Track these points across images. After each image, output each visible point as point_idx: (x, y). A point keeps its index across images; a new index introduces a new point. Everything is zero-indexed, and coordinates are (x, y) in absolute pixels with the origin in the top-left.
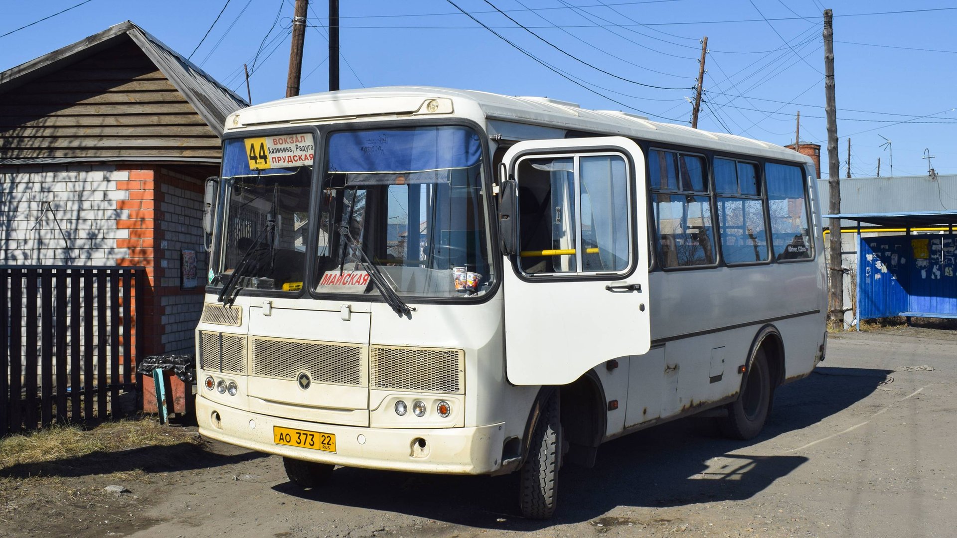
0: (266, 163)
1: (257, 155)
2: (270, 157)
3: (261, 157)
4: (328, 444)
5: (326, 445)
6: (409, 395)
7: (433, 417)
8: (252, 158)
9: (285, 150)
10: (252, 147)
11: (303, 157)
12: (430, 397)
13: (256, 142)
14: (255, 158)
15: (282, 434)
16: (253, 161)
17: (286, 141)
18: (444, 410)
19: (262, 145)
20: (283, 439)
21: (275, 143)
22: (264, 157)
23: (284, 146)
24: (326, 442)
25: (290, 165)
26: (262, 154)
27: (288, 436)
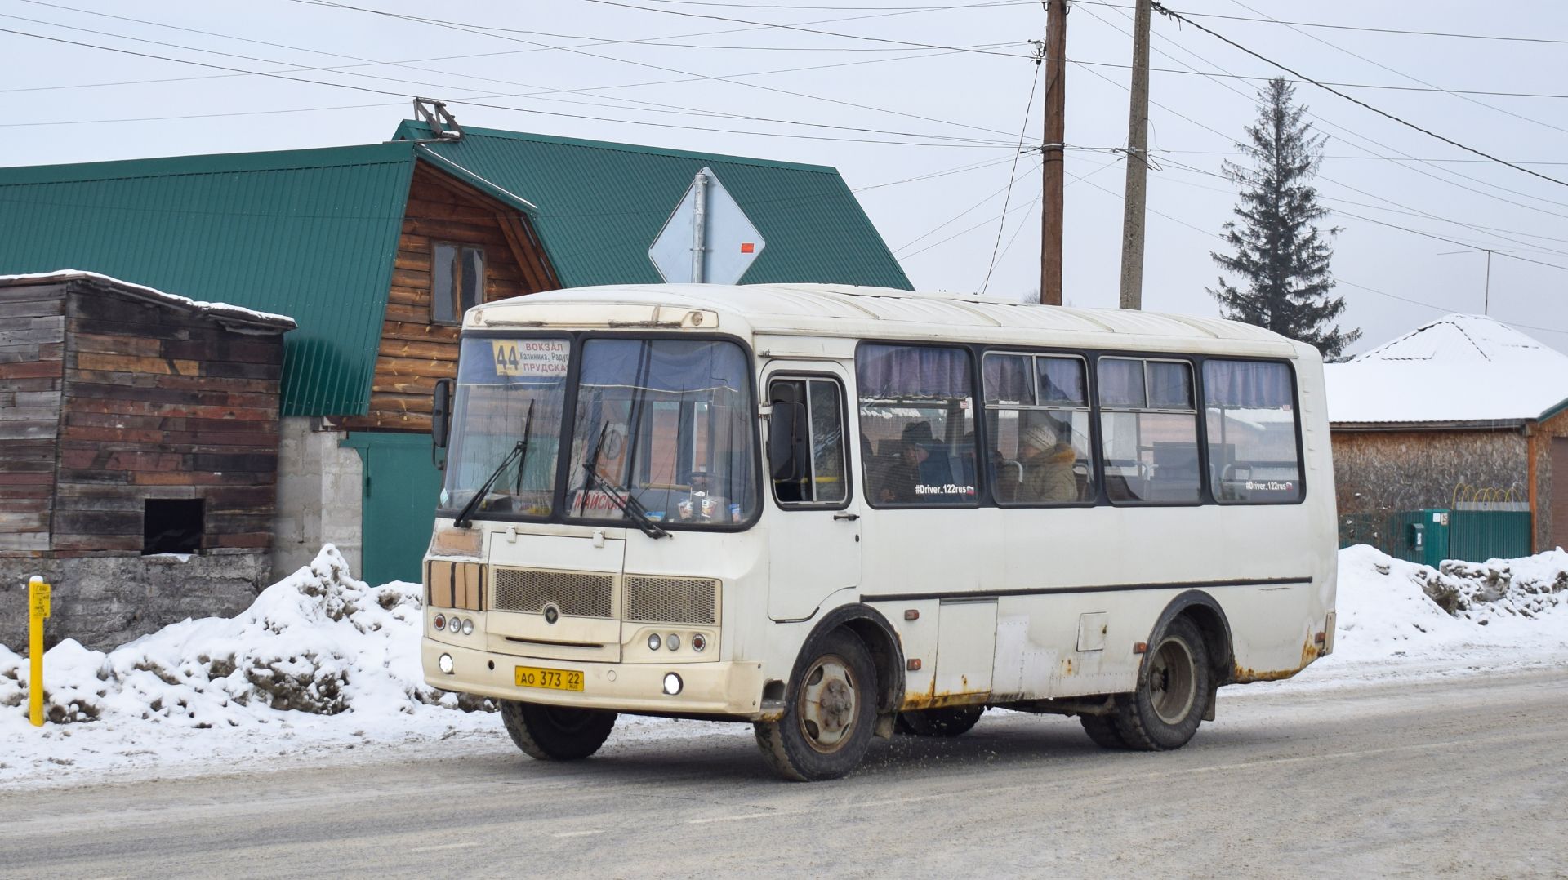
0: (516, 368)
1: (507, 358)
2: (521, 363)
3: (511, 363)
4: (576, 683)
5: (574, 684)
6: (663, 629)
7: (687, 651)
8: (500, 362)
9: (540, 357)
10: (501, 349)
11: (560, 367)
12: (686, 630)
13: (507, 345)
14: (503, 362)
15: (524, 675)
16: (502, 366)
17: (540, 347)
18: (698, 644)
19: (513, 349)
20: (525, 680)
21: (528, 348)
22: (515, 363)
23: (539, 352)
24: (573, 681)
25: (545, 374)
26: (512, 359)
27: (531, 677)
